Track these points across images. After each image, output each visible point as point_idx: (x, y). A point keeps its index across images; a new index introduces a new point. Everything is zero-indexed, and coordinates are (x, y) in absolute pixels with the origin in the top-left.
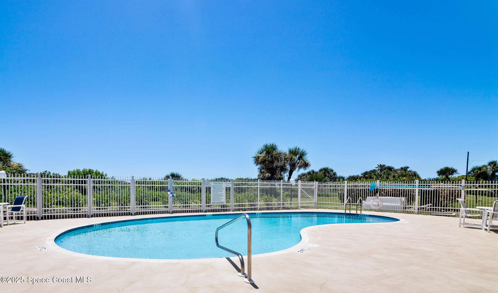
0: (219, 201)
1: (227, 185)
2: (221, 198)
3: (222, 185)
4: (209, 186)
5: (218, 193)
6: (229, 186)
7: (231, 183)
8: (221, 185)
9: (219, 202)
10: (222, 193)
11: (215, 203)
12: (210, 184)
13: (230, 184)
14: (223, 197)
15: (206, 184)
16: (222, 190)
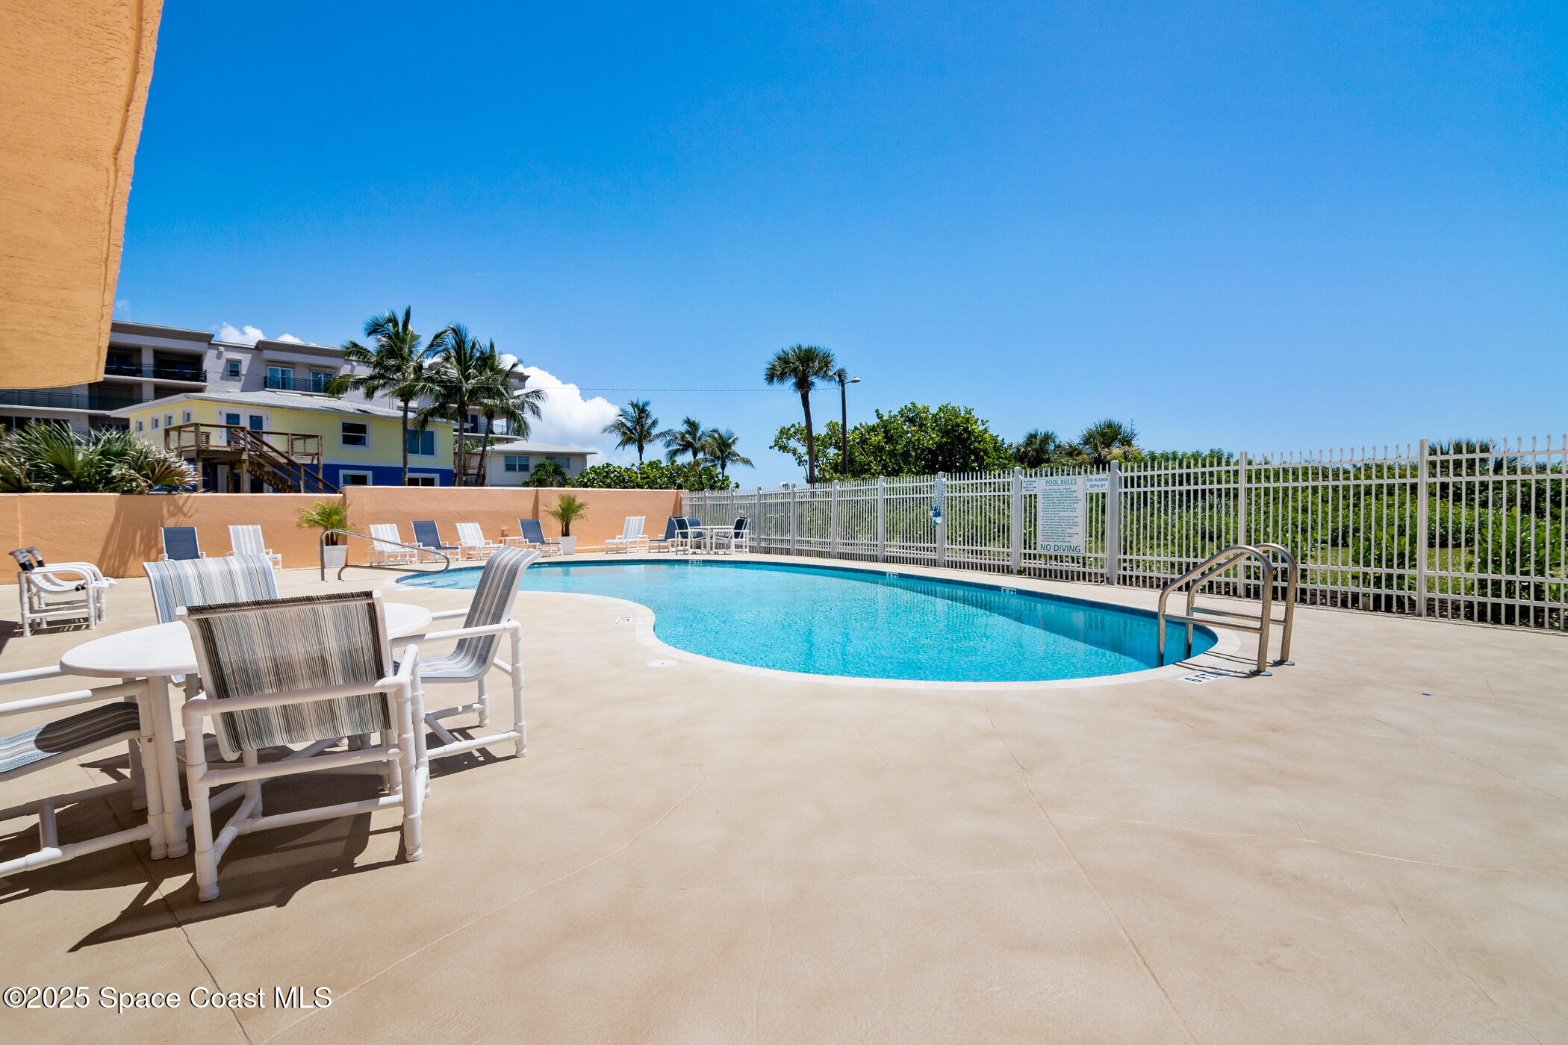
0: (1061, 544)
1: (1091, 486)
2: (1068, 531)
3: (1073, 488)
4: (1033, 493)
5: (1061, 514)
6: (1100, 490)
7: (1109, 479)
8: (1069, 487)
9: (1064, 544)
10: (1074, 514)
11: (1048, 547)
12: (1035, 484)
13: (1103, 482)
14: (1075, 530)
15: (1024, 485)
16: (1075, 505)
